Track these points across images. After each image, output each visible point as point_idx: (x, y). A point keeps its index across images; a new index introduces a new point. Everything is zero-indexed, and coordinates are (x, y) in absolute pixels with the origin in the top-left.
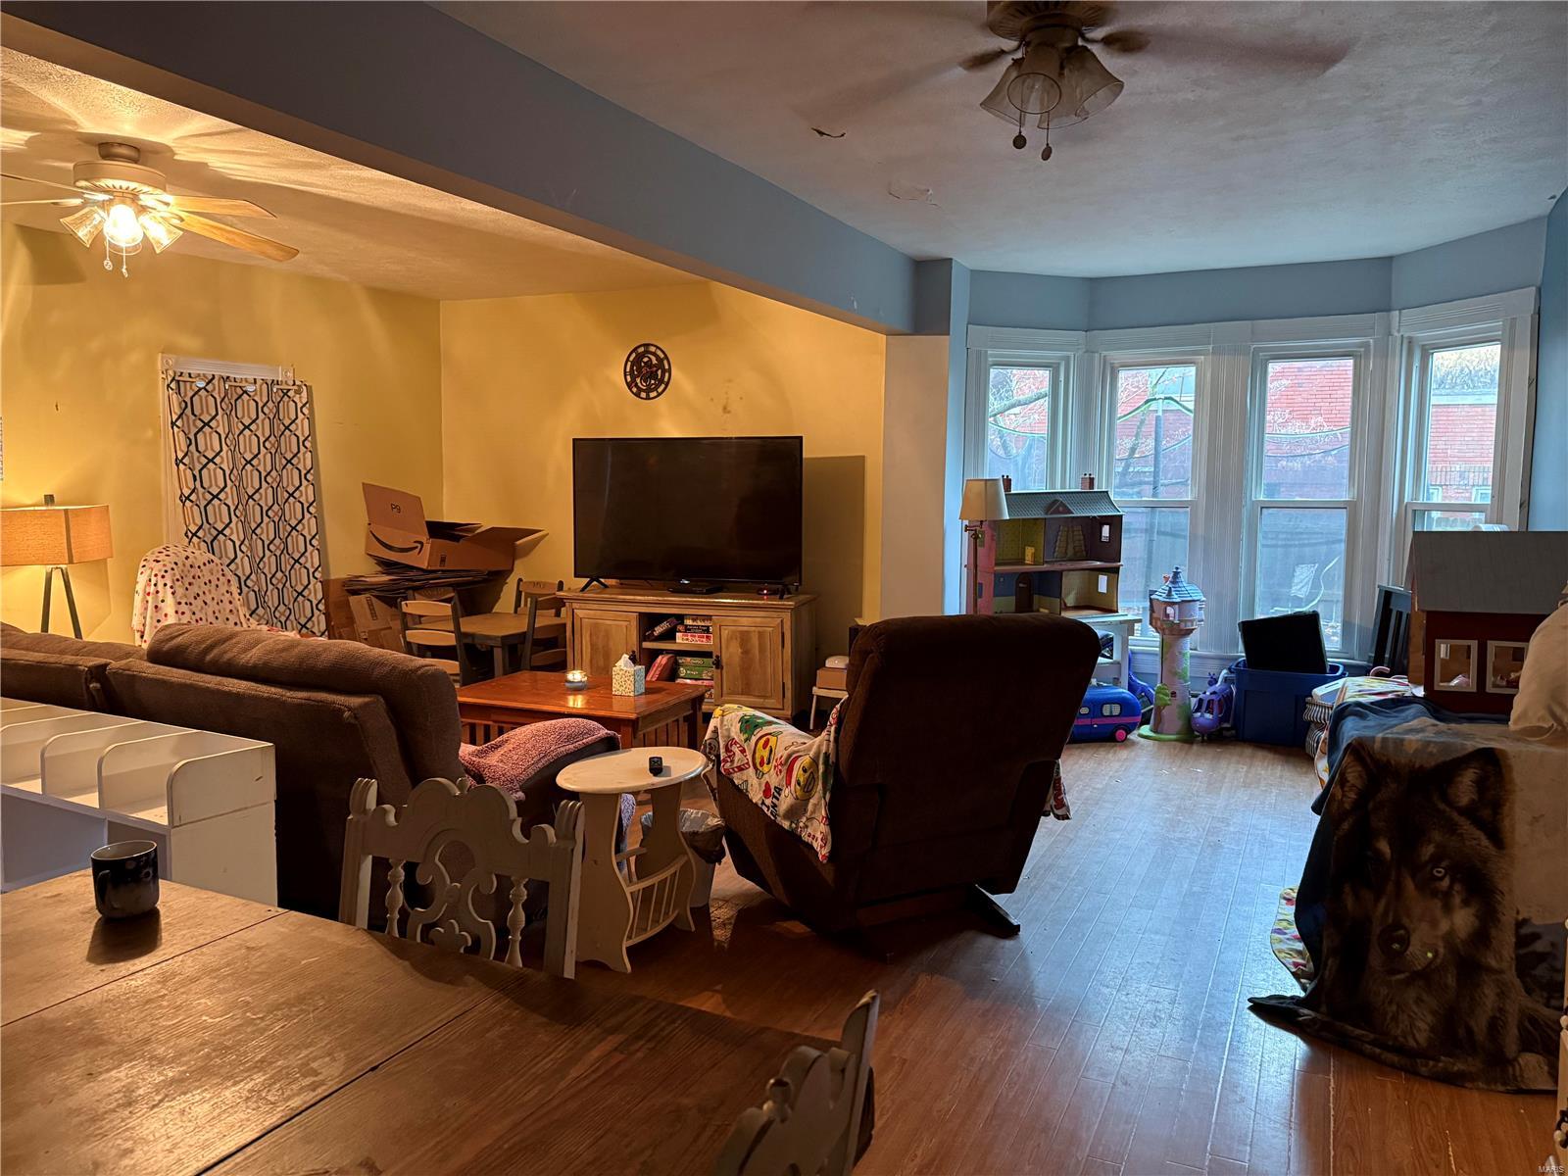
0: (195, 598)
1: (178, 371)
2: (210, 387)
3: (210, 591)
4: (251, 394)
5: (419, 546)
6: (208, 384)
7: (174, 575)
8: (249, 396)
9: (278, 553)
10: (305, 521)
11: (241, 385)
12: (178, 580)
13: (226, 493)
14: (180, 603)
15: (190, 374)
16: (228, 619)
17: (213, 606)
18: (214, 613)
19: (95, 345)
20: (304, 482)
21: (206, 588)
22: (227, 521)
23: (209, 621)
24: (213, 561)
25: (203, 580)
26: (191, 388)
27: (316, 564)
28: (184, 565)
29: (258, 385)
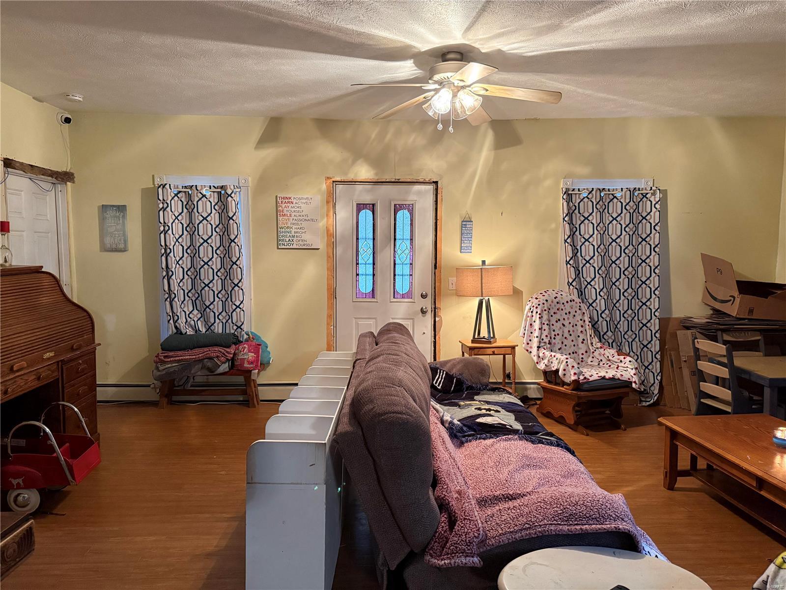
0: (557, 322)
1: (571, 188)
2: (590, 196)
3: (568, 318)
4: (619, 198)
5: (732, 299)
6: (589, 194)
7: (544, 307)
8: (618, 199)
9: (630, 298)
10: (652, 278)
11: (613, 193)
12: (545, 310)
13: (594, 260)
14: (544, 324)
15: (579, 189)
16: (579, 336)
17: (569, 327)
18: (569, 331)
19: (525, 178)
20: (653, 253)
21: (566, 317)
22: (593, 277)
23: (564, 336)
24: (574, 300)
25: (564, 311)
26: (579, 197)
27: (657, 307)
28: (552, 302)
29: (623, 192)
